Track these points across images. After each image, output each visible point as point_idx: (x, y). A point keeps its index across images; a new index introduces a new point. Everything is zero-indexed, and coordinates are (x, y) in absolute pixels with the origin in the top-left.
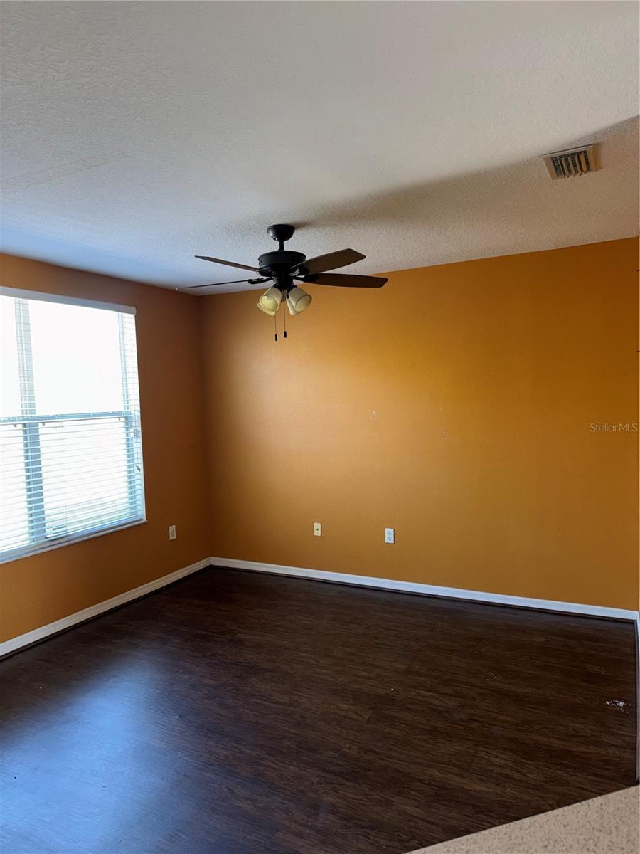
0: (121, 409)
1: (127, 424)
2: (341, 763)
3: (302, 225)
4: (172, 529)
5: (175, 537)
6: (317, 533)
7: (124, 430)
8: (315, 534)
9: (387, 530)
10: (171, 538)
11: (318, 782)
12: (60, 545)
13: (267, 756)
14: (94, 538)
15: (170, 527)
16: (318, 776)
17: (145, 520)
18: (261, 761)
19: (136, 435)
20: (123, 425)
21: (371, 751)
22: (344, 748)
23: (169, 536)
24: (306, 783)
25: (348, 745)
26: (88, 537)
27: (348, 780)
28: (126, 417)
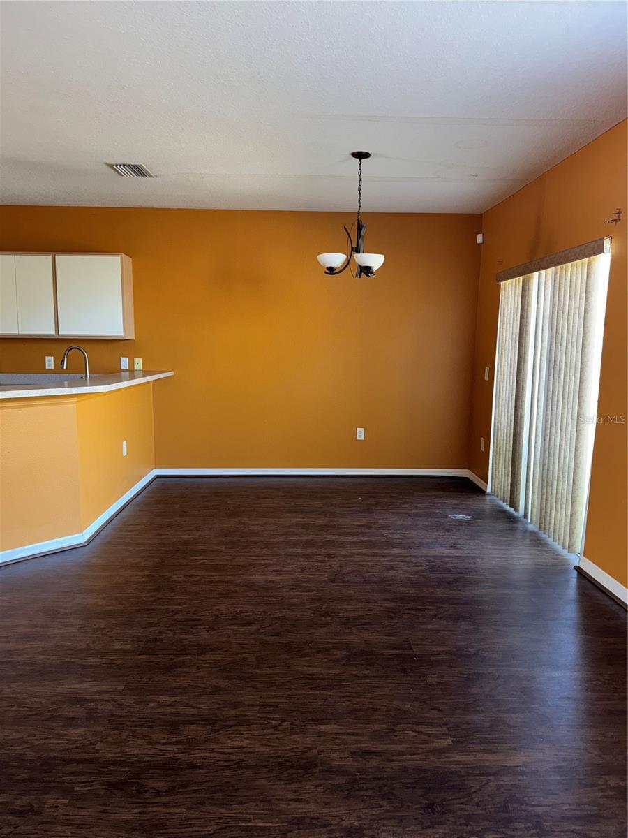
2: (69, 778)
11: (94, 743)
13: (177, 755)
16: (97, 752)
18: (180, 747)
21: (21, 814)
22: (66, 805)
24: (110, 739)
25: (61, 811)
27: (56, 758)
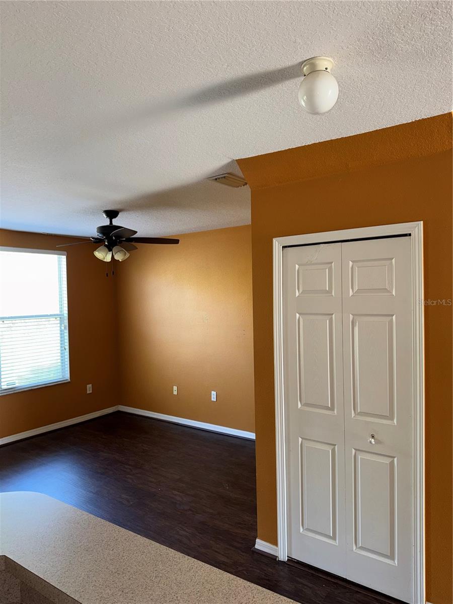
0: (58, 312)
1: (61, 321)
3: (121, 210)
4: (89, 386)
5: (91, 392)
6: (175, 393)
7: (59, 325)
8: (174, 393)
9: (212, 392)
10: (88, 392)
12: (8, 393)
14: (32, 390)
15: (88, 386)
17: (69, 380)
19: (65, 328)
20: (58, 322)
23: (87, 390)
26: (28, 389)
28: (60, 318)
